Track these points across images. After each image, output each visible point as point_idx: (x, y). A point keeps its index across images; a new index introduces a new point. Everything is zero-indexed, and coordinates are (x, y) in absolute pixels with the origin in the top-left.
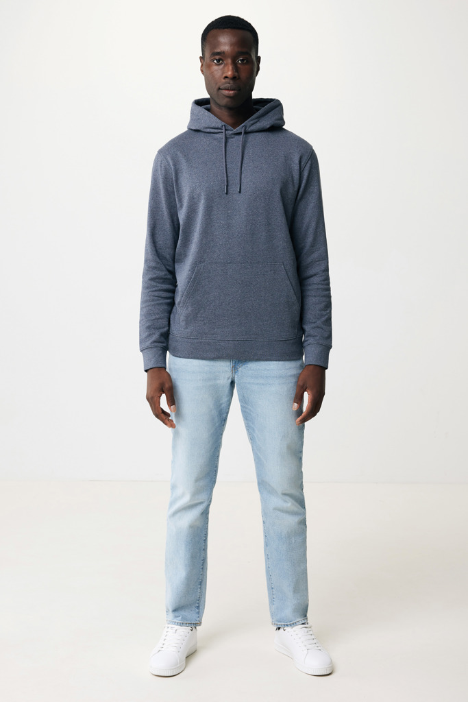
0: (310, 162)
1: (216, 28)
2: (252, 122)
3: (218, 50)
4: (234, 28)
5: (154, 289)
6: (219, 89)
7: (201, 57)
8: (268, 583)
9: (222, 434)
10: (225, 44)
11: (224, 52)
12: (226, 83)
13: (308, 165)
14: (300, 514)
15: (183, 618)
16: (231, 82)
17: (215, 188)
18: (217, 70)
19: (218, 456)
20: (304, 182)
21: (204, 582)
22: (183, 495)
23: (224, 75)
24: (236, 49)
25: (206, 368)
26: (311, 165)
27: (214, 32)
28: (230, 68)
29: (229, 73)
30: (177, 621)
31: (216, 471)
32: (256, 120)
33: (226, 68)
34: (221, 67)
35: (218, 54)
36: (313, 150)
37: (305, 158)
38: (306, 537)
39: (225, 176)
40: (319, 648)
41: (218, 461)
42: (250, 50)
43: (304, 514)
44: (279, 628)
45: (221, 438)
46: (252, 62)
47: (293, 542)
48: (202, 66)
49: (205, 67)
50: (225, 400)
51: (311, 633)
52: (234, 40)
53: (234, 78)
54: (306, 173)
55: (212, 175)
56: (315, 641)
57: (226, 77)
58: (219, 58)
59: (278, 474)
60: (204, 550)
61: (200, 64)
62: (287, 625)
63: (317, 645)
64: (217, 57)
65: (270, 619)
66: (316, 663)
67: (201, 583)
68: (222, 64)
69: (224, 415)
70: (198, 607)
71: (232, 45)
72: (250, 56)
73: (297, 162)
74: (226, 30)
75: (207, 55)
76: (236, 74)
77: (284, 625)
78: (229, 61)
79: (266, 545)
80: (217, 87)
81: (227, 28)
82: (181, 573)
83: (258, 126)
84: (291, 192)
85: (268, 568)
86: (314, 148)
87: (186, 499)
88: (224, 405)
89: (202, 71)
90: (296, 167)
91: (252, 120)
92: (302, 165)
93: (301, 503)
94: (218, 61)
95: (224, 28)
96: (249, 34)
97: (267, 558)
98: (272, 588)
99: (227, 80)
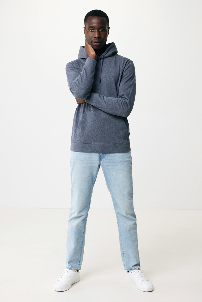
1: (91, 16)
3: (92, 26)
4: (99, 16)
6: (92, 42)
7: (84, 27)
8: (121, 251)
9: (93, 187)
10: (95, 23)
11: (94, 27)
12: (95, 40)
14: (134, 220)
15: (72, 267)
16: (97, 39)
18: (91, 34)
19: (91, 196)
21: (82, 251)
22: (74, 213)
23: (94, 37)
24: (100, 25)
25: (88, 158)
27: (90, 17)
28: (97, 33)
29: (96, 36)
30: (69, 268)
31: (90, 203)
32: (107, 52)
33: (95, 33)
34: (93, 33)
35: (92, 27)
38: (137, 230)
40: (147, 280)
41: (91, 198)
42: (105, 25)
43: (136, 220)
44: (129, 271)
45: (92, 189)
46: (106, 31)
47: (132, 232)
48: (85, 31)
49: (86, 32)
50: (95, 173)
51: (143, 273)
52: (98, 21)
53: (98, 38)
56: (145, 277)
57: (95, 37)
58: (92, 29)
59: (123, 204)
60: (83, 237)
61: (84, 30)
62: (132, 270)
63: (146, 278)
64: (91, 29)
65: (123, 267)
66: (146, 286)
67: (81, 251)
68: (93, 31)
69: (95, 179)
70: (79, 262)
71: (98, 23)
72: (105, 28)
74: (95, 17)
75: (87, 27)
76: (100, 36)
77: (130, 270)
78: (96, 30)
79: (120, 235)
80: (91, 41)
81: (96, 16)
82: (72, 246)
85: (121, 245)
87: (76, 215)
88: (94, 175)
89: (85, 33)
91: (105, 52)
93: (134, 216)
94: (92, 30)
95: (94, 16)
96: (105, 19)
97: (121, 240)
98: (124, 254)
99: (95, 38)
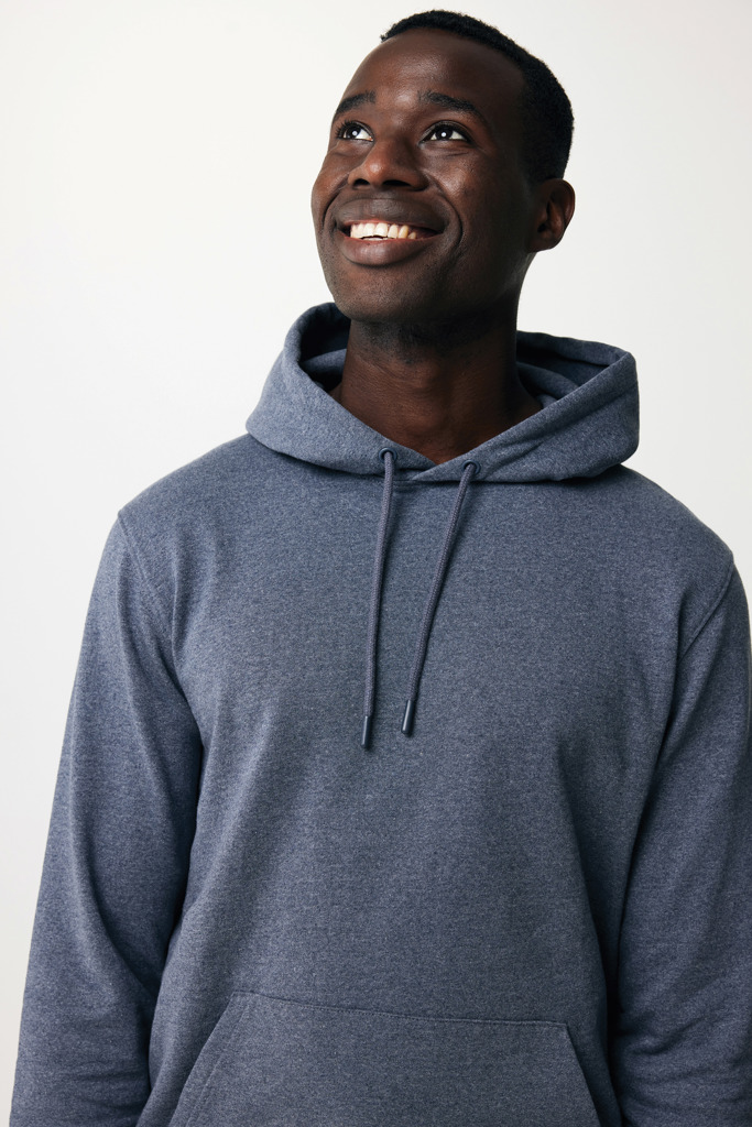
0: (719, 620)
2: (505, 453)
5: (86, 1070)
13: (713, 631)
17: (321, 697)
20: (690, 696)
26: (726, 630)
32: (527, 446)
36: (735, 574)
37: (701, 604)
39: (369, 649)
54: (699, 665)
55: (314, 639)
73: (671, 616)
83: (530, 466)
84: (639, 737)
86: (741, 564)
90: (665, 638)
91: (505, 445)
92: (687, 632)
